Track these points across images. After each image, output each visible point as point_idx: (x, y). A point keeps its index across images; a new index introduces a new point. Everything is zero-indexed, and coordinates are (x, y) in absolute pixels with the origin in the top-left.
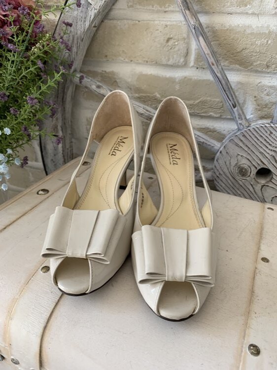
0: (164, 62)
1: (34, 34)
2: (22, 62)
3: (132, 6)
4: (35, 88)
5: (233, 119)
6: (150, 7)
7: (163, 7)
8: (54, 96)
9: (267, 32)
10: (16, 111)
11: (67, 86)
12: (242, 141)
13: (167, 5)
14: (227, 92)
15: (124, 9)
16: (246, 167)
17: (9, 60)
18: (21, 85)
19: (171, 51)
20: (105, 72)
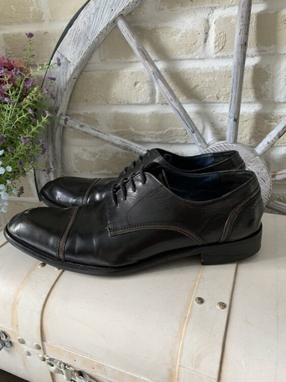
0: (134, 101)
1: (25, 89)
2: (16, 111)
3: (103, 60)
4: (27, 130)
5: (194, 144)
6: (119, 60)
7: (129, 60)
8: (44, 137)
9: (212, 71)
10: (13, 150)
11: (55, 127)
13: (131, 58)
14: (186, 121)
15: (98, 63)
17: (5, 110)
18: (16, 129)
19: (140, 91)
20: (87, 113)
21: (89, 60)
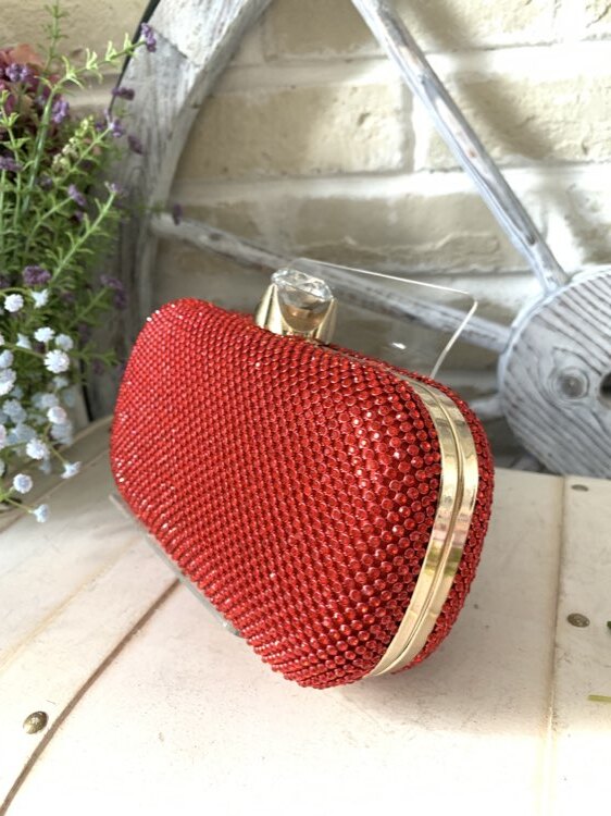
0: (358, 166)
3: (274, 57)
5: (529, 273)
6: (315, 55)
7: (344, 54)
8: (110, 270)
9: (574, 78)
12: (558, 315)
13: (352, 47)
15: (257, 66)
16: (576, 373)
19: (374, 139)
20: (227, 204)
21: (233, 57)
